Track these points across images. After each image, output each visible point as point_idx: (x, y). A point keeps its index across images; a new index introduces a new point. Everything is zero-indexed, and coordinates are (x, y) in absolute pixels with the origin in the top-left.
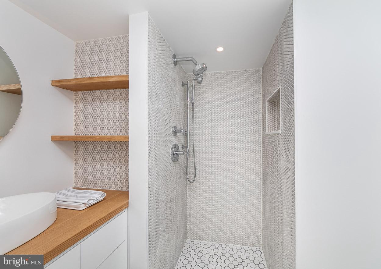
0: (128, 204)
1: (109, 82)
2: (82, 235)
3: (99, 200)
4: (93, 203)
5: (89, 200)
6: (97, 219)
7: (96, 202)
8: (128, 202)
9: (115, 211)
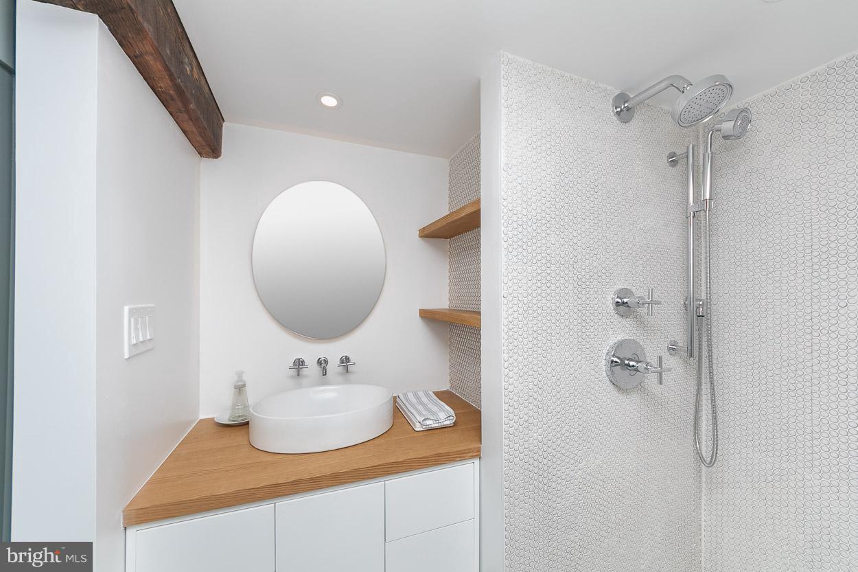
0: (479, 450)
1: (463, 217)
2: (386, 469)
3: (442, 424)
4: (433, 426)
5: (424, 420)
6: (411, 455)
7: (436, 425)
8: (480, 447)
9: (448, 454)
